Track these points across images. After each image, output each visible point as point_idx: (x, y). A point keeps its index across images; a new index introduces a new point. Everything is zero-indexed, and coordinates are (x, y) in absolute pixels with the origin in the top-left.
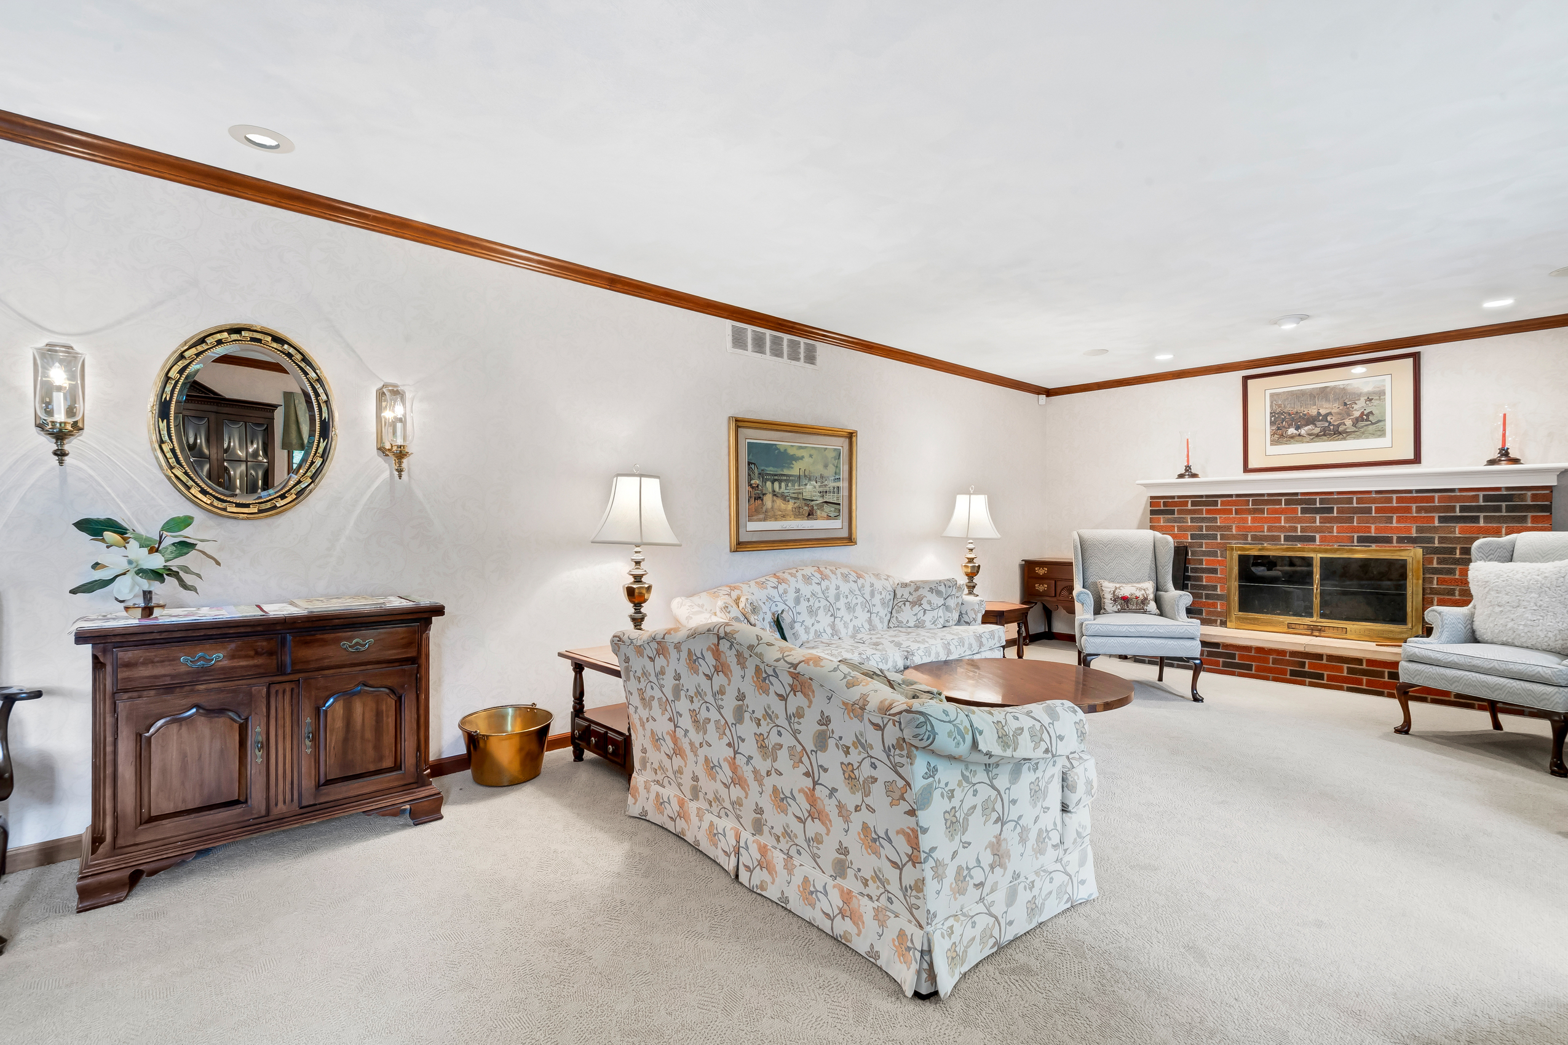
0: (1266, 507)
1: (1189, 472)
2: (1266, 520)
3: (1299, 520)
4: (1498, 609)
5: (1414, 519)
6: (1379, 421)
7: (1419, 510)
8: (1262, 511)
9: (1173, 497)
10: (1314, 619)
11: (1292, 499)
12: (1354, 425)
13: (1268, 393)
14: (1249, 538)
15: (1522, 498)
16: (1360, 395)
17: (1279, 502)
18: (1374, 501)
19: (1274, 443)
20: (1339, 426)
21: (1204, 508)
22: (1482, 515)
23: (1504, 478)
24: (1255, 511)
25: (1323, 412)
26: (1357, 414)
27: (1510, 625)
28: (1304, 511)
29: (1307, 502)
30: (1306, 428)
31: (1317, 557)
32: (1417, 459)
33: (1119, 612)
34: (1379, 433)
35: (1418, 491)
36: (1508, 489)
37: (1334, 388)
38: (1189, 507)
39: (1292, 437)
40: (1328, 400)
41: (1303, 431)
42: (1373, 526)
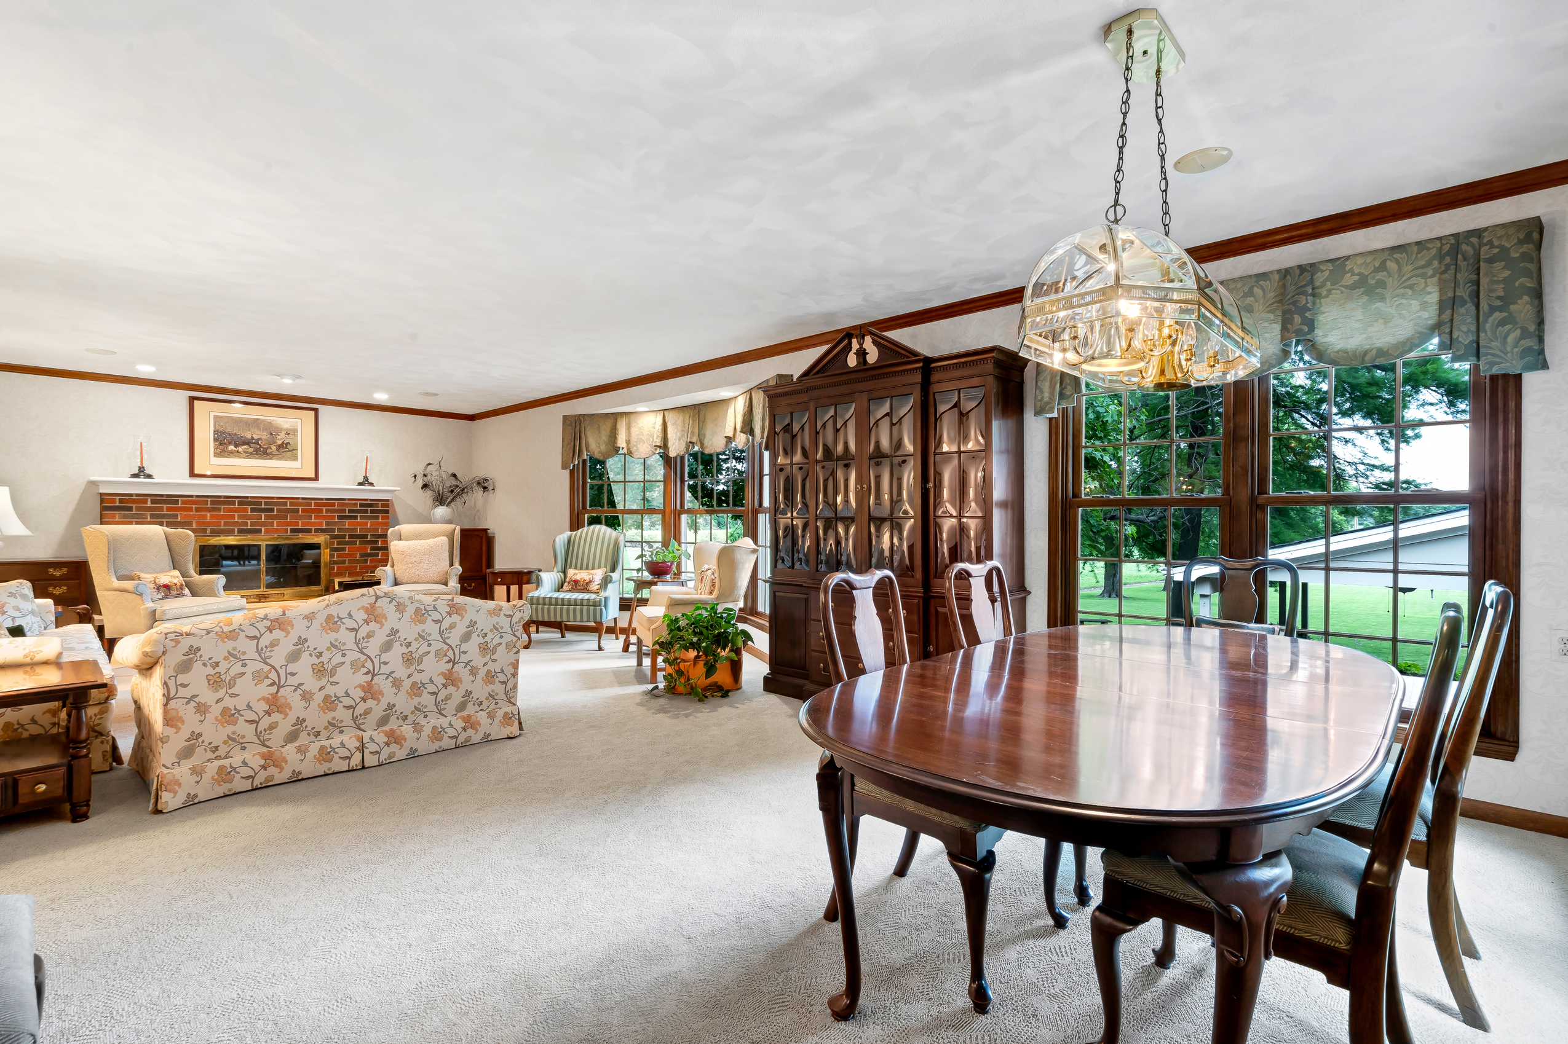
0: (222, 507)
1: (141, 473)
2: (222, 517)
3: (249, 517)
4: (411, 565)
5: (324, 517)
6: (294, 450)
7: (327, 511)
8: (219, 510)
9: (131, 495)
10: (262, 590)
11: (244, 501)
12: (278, 450)
13: (212, 414)
14: (208, 532)
15: (377, 505)
16: (281, 430)
17: (233, 503)
18: (300, 504)
19: (217, 455)
20: (267, 448)
21: (165, 506)
22: (359, 515)
23: (370, 494)
24: (213, 509)
25: (256, 437)
26: (279, 442)
27: (417, 573)
28: (253, 510)
29: (256, 505)
30: (243, 447)
31: (263, 544)
32: (316, 478)
33: (163, 598)
34: (294, 458)
35: (327, 499)
36: (371, 500)
37: (264, 421)
38: (149, 504)
39: (232, 452)
40: (259, 429)
41: (240, 449)
42: (300, 522)
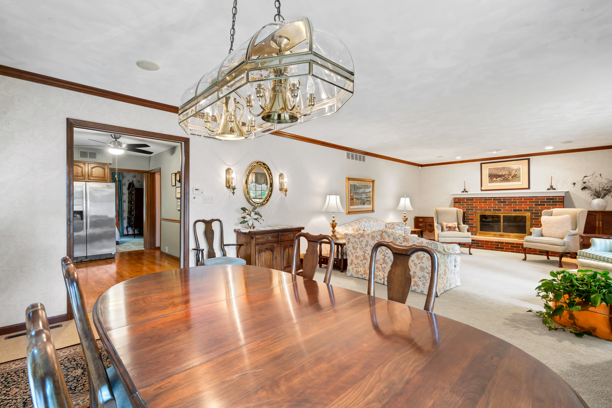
0: (488, 201)
1: (465, 191)
2: (488, 205)
3: (497, 205)
4: (548, 228)
5: (528, 205)
6: (519, 177)
7: (529, 202)
8: (486, 202)
9: (461, 198)
10: (501, 233)
11: (495, 199)
12: (512, 178)
13: (488, 168)
14: (483, 210)
15: (556, 199)
16: (514, 170)
17: (491, 200)
18: (517, 199)
19: (490, 182)
20: (508, 178)
21: (470, 201)
22: (546, 203)
23: (551, 194)
24: (484, 202)
25: (503, 174)
26: (513, 175)
27: (551, 232)
28: (498, 202)
29: (499, 200)
30: (499, 178)
31: (502, 215)
32: (529, 188)
33: (448, 231)
34: (519, 180)
35: (529, 197)
36: (552, 197)
37: (506, 167)
38: (465, 201)
39: (495, 181)
40: (505, 171)
41: (498, 179)
42: (517, 207)
